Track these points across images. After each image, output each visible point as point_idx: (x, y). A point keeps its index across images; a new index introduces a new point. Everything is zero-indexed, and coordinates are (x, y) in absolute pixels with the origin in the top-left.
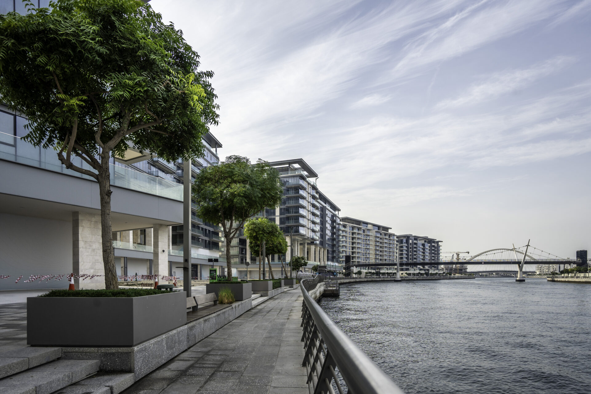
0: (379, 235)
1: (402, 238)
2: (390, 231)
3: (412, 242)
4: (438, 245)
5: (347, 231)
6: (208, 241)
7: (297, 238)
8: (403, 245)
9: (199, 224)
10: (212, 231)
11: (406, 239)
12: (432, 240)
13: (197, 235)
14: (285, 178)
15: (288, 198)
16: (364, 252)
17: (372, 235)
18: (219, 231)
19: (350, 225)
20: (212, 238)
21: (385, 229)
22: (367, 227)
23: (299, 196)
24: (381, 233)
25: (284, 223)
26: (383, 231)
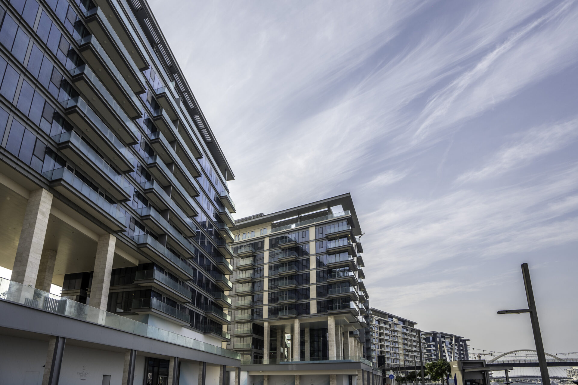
0: (405, 331)
1: (428, 336)
2: (415, 327)
3: (440, 340)
4: (465, 344)
5: (374, 324)
6: (203, 316)
7: (345, 319)
8: (431, 344)
9: (186, 278)
10: (212, 302)
11: (433, 337)
12: (460, 339)
13: (180, 299)
14: (325, 226)
15: (329, 255)
16: (393, 352)
17: (399, 331)
18: (223, 304)
19: (377, 318)
20: (212, 313)
21: (411, 324)
22: (393, 321)
23: (349, 248)
24: (408, 328)
25: (324, 295)
26: (409, 326)
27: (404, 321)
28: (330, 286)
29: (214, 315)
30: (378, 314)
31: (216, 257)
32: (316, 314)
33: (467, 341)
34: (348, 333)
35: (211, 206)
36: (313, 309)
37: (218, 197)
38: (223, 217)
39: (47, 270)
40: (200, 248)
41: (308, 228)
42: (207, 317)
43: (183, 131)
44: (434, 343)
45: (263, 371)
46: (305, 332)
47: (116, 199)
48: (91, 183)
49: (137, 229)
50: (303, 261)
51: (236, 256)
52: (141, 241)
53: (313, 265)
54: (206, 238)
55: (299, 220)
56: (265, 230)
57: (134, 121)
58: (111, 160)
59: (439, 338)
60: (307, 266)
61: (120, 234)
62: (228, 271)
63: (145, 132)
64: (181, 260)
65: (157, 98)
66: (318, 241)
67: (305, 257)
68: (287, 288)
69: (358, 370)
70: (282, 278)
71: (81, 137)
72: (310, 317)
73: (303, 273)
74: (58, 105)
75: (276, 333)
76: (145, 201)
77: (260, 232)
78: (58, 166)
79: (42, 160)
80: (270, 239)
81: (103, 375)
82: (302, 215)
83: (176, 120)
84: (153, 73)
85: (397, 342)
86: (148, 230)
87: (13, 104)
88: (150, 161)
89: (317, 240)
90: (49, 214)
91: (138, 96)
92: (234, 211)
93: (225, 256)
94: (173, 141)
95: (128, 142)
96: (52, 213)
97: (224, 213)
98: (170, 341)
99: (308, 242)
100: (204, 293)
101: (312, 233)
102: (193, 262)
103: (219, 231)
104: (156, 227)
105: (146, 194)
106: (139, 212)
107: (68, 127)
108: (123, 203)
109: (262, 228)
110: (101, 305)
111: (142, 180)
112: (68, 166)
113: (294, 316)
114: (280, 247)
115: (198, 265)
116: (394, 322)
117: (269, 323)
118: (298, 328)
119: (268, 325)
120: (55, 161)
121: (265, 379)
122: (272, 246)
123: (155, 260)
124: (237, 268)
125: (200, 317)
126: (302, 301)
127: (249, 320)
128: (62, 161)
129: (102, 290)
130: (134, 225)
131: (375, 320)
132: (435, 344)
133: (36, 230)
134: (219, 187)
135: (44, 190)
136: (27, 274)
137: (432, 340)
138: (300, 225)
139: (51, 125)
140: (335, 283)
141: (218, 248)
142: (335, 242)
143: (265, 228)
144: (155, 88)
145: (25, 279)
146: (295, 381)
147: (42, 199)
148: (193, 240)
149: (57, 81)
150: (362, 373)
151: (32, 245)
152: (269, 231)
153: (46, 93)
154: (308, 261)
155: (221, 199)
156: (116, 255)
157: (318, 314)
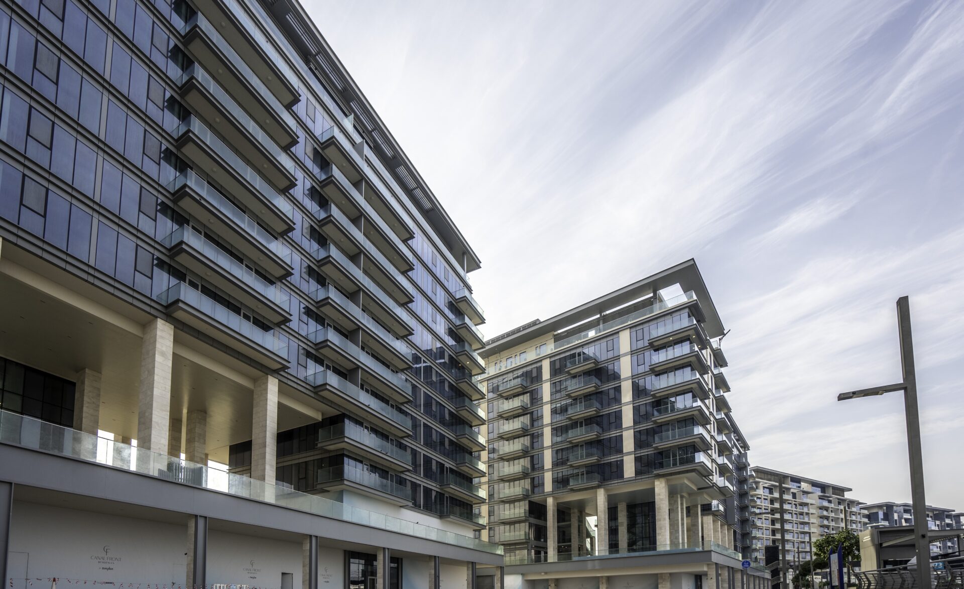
0: (826, 504)
1: (875, 511)
2: (848, 495)
3: (900, 517)
4: (958, 522)
5: (761, 495)
6: (437, 492)
7: (686, 482)
8: (880, 524)
9: (401, 434)
10: (452, 470)
11: (885, 511)
12: (946, 513)
13: (393, 466)
14: (647, 325)
15: (656, 375)
16: (799, 539)
17: (811, 504)
18: (471, 472)
19: (766, 483)
20: (451, 486)
21: (838, 491)
22: (799, 487)
23: (693, 359)
24: (830, 499)
25: (648, 445)
26: (833, 494)
27: (823, 487)
28: (659, 429)
29: (455, 489)
30: (769, 477)
31: (454, 400)
32: (634, 478)
33: (961, 517)
34: (698, 507)
35: (439, 317)
36: (629, 469)
37: (451, 302)
38: (463, 333)
39: (197, 439)
40: (423, 387)
41: (617, 333)
42: (443, 493)
43: (374, 197)
44: (888, 522)
45: (546, 573)
46: (619, 509)
47: (272, 322)
48: (229, 302)
49: (311, 363)
50: (610, 391)
51: (496, 396)
52: (319, 382)
53: (627, 396)
54: (433, 369)
55: (601, 322)
56: (543, 348)
57: (286, 193)
58: (255, 262)
59: (898, 513)
60: (617, 400)
61: (282, 373)
62: (477, 420)
63: (308, 209)
64: (391, 407)
65: (323, 149)
66: (636, 354)
67: (612, 384)
68: (583, 439)
69: (708, 565)
70: (575, 424)
71: (203, 233)
72: (623, 483)
73: (610, 412)
74: (160, 189)
75: (570, 515)
76: (320, 320)
77: (534, 352)
78: (174, 281)
79: (150, 276)
80: (551, 360)
81: (281, 574)
82: (608, 312)
83: (359, 180)
84: (311, 108)
85: (808, 523)
86: (329, 364)
87: (95, 200)
88: (322, 254)
89: (633, 353)
90: (172, 353)
91: (288, 151)
92: (482, 321)
93: (471, 396)
94: (357, 217)
95: (280, 230)
96: (175, 352)
97: (464, 326)
98: (373, 524)
99: (618, 358)
100: (436, 457)
101: (625, 341)
102: (413, 409)
103: (457, 357)
104: (340, 358)
105: (320, 309)
106: (312, 338)
107: (180, 219)
108: (283, 326)
109: (539, 345)
110: (266, 479)
111: (312, 287)
112: (189, 280)
113: (596, 483)
114: (568, 372)
115: (422, 413)
116: (802, 489)
117: (555, 498)
118: (602, 503)
119: (553, 502)
120: (170, 275)
121: (551, 585)
122: (555, 372)
123: (345, 409)
124: (499, 416)
125: (432, 494)
126: (609, 458)
127: (522, 496)
128: (179, 274)
129: (264, 458)
130: (306, 358)
131: (764, 487)
132: (888, 524)
133: (156, 378)
134: (453, 284)
135: (159, 320)
136: (153, 439)
137: (882, 517)
138: (604, 330)
139: (154, 222)
140: (667, 423)
141: (457, 384)
142: (667, 351)
143: (543, 343)
144: (317, 133)
145: (152, 446)
146: (600, 586)
147: (159, 333)
148: (411, 374)
149: (153, 150)
150: (715, 569)
151: (154, 399)
152: (550, 348)
153: (140, 174)
154: (618, 389)
155: (456, 303)
156: (281, 406)
157: (637, 478)
